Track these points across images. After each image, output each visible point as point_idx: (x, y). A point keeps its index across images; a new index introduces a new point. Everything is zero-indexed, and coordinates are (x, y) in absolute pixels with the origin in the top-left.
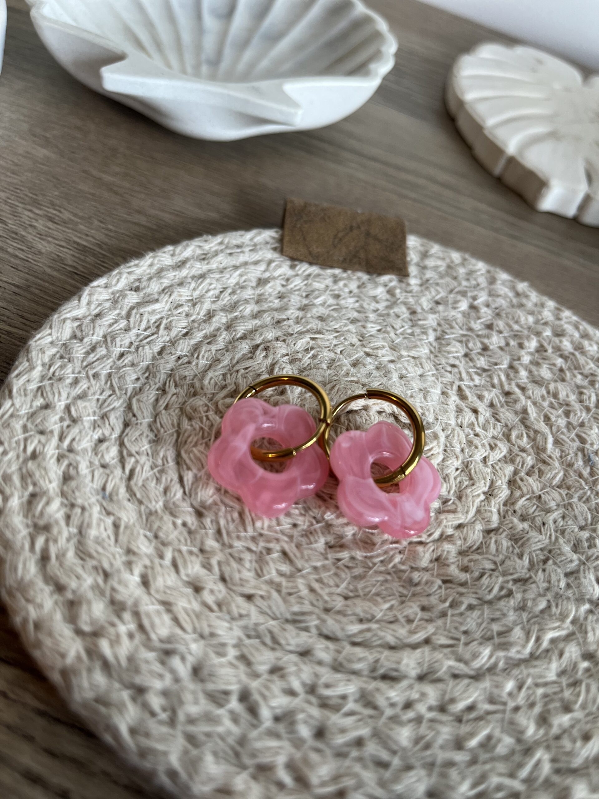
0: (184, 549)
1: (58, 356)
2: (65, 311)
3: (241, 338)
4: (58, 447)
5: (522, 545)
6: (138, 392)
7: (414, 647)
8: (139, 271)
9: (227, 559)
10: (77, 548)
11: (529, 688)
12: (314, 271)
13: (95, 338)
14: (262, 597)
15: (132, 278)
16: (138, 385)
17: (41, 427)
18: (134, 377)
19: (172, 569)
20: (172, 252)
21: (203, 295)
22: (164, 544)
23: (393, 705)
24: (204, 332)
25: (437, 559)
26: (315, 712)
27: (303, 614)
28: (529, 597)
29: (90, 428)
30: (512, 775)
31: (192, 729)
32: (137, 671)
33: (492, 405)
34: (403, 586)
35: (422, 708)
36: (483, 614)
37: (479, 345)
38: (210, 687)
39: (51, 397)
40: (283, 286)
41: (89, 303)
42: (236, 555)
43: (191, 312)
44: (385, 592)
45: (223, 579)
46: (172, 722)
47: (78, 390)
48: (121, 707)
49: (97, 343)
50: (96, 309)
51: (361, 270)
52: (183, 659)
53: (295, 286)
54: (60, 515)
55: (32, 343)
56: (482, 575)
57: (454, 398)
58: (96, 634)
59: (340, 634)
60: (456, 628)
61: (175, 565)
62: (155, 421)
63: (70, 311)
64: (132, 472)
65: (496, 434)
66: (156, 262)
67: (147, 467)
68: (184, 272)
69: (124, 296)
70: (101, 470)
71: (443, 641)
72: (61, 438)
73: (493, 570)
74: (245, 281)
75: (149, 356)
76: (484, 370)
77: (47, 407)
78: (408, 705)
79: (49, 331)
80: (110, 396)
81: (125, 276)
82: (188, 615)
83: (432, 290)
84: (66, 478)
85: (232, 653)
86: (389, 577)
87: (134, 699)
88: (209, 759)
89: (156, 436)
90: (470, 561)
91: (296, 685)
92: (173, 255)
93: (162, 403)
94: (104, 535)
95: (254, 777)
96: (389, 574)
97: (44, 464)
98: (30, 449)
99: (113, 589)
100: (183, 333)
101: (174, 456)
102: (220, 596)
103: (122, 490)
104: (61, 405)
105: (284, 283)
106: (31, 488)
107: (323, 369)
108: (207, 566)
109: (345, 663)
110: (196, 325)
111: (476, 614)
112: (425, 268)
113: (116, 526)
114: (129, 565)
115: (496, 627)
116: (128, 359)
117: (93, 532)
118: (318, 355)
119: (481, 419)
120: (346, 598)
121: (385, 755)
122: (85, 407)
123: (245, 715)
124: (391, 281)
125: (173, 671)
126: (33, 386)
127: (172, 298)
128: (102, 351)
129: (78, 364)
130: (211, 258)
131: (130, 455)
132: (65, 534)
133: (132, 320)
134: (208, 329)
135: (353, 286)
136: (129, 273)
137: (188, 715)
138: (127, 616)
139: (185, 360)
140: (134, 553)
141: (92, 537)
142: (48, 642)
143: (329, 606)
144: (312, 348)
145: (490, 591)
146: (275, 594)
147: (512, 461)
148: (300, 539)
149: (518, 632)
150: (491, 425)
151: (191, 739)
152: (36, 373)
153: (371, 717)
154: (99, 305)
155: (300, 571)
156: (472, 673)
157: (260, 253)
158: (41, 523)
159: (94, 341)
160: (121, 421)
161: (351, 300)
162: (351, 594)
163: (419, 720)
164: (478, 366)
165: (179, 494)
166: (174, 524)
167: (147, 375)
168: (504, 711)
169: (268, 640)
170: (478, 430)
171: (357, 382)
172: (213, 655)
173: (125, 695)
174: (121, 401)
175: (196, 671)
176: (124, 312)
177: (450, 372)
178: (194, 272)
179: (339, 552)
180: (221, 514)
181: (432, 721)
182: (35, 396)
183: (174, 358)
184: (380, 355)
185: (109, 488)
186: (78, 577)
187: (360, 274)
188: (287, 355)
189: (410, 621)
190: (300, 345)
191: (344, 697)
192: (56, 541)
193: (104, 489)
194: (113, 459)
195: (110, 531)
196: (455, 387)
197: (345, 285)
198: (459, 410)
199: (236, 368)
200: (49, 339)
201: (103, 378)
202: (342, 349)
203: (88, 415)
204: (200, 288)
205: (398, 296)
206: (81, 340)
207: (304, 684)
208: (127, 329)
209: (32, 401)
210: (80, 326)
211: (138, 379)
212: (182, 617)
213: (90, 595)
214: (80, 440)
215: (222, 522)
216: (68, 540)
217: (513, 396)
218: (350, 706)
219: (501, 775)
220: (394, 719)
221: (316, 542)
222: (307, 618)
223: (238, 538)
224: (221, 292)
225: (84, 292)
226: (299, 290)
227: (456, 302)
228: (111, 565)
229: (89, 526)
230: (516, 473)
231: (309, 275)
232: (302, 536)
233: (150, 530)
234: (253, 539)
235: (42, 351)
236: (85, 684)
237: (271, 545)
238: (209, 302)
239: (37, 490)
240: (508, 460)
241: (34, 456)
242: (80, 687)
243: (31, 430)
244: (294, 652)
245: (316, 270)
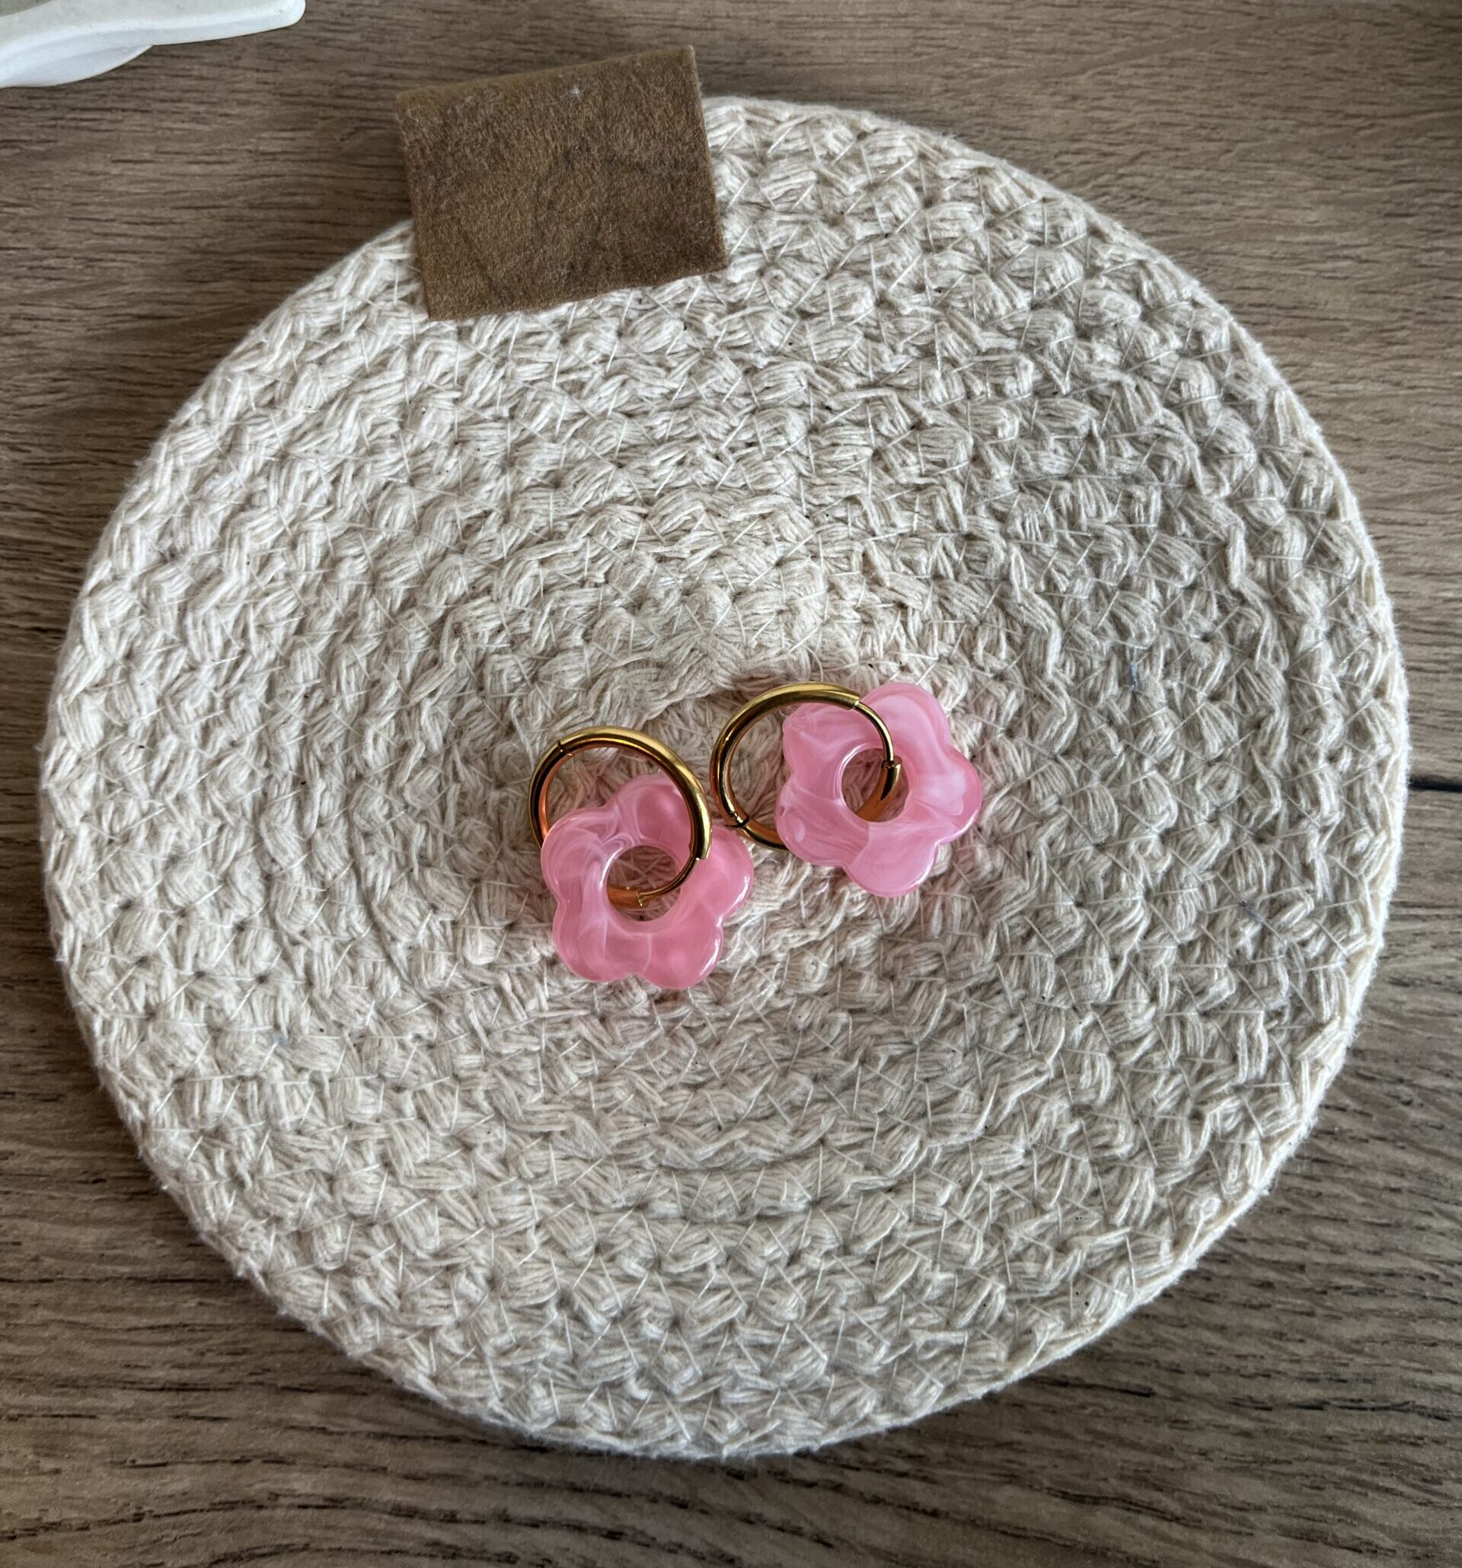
0: (429, 1087)
1: (102, 785)
2: (69, 684)
3: (404, 606)
4: (179, 981)
5: (990, 905)
6: (262, 805)
7: (802, 1157)
8: (159, 505)
9: (499, 1083)
10: (274, 1149)
11: (978, 1188)
12: (512, 329)
13: (146, 717)
14: (563, 1133)
15: (154, 529)
16: (258, 790)
17: (140, 954)
18: (243, 775)
19: (423, 1127)
20: (202, 417)
21: (302, 510)
22: (399, 1089)
23: (771, 1264)
24: (331, 616)
25: (842, 964)
26: (664, 1300)
27: (630, 1143)
28: (990, 1023)
29: (213, 916)
30: (948, 1325)
31: (505, 1363)
32: (414, 1309)
33: (937, 576)
34: (783, 1042)
35: (814, 1261)
36: (912, 1071)
37: (904, 420)
38: (517, 1304)
39: (127, 887)
40: (456, 401)
41: (102, 636)
42: (509, 1068)
43: (293, 567)
44: (755, 1063)
45: (499, 1116)
46: (480, 1358)
47: (165, 850)
48: (410, 1357)
49: (154, 722)
50: (118, 645)
51: (616, 288)
52: (470, 1275)
53: (482, 393)
54: (230, 1108)
55: (47, 784)
56: (917, 985)
57: (856, 593)
58: (346, 1271)
59: (687, 1162)
60: (867, 1110)
61: (422, 1118)
62: (310, 858)
63: (78, 680)
64: (308, 970)
65: (945, 651)
66: (181, 462)
67: (329, 955)
68: (247, 465)
69: (155, 589)
70: (261, 991)
71: (845, 1138)
72: (178, 962)
73: (934, 973)
74: (374, 427)
75: (253, 713)
76: (918, 488)
77: (127, 906)
78: (794, 1258)
79: (64, 744)
80: (221, 829)
81: (137, 534)
82: (463, 1202)
83: (787, 284)
84: (216, 1033)
85: (535, 1239)
86: (759, 1029)
87: (424, 1341)
88: (538, 1391)
89: (323, 884)
90: (896, 958)
91: (632, 1266)
92: (207, 423)
93: (311, 821)
94: (305, 1114)
95: (601, 1397)
96: (758, 1020)
97: (171, 1029)
98: (139, 1005)
99: (346, 1203)
100: (294, 626)
101: (363, 917)
102: (502, 1150)
103: (306, 1020)
104: (151, 896)
105: (457, 395)
106: (171, 1075)
107: (576, 648)
108: (469, 1105)
109: (699, 1210)
110: (311, 598)
111: (902, 1070)
112: (764, 208)
113: (316, 1083)
114: (356, 1147)
115: (930, 1095)
116: (221, 738)
117: (288, 1120)
118: (560, 609)
119: (915, 623)
120: (695, 1087)
121: (765, 1338)
122: (189, 881)
123: (571, 1327)
124: (690, 290)
125: (461, 1296)
126: (91, 875)
127: (246, 550)
128: (170, 744)
129: (141, 789)
130: (287, 396)
131: (295, 943)
132: (249, 1136)
133: (193, 644)
134: (336, 604)
135: (606, 341)
136: (144, 519)
137: (496, 1348)
138: (378, 1234)
139: (317, 699)
140: (359, 1127)
141: (288, 1127)
142: (289, 1297)
143: (666, 1115)
144: (547, 590)
145: (925, 1024)
146: (582, 1123)
147: (978, 708)
148: (605, 1004)
149: (967, 1097)
150: (936, 630)
151: (508, 1373)
152: (84, 850)
153: (741, 1288)
154: (122, 633)
155: (615, 1064)
156: (890, 1184)
157: (383, 332)
158: (210, 1126)
159: (147, 723)
160: (256, 876)
161: (609, 388)
162: (700, 1079)
163: (811, 1275)
164: (904, 480)
165: (395, 988)
166: (403, 1046)
167: (264, 758)
168: (938, 1234)
169: (585, 1202)
170: (906, 657)
171: (644, 663)
172: (509, 1256)
173: (411, 1341)
174: (242, 837)
175: (492, 1282)
176: (171, 632)
177: (844, 521)
178: (264, 455)
179: (674, 1009)
180: (469, 1005)
181: (832, 1272)
182: (103, 896)
183: (297, 700)
184: (686, 553)
185: (283, 1021)
186: (293, 1200)
187: (615, 297)
188: (500, 629)
189: (794, 1109)
190: (520, 593)
191: (703, 1268)
192: (240, 1153)
193: (277, 1027)
194: (271, 960)
195: (311, 1102)
196: (856, 560)
197: (589, 347)
198: (868, 621)
199: (414, 700)
200: (71, 759)
201: (193, 799)
202: (606, 568)
203: (201, 894)
204: (290, 494)
205: (711, 331)
206: (125, 728)
207: (644, 1262)
208: (193, 668)
209: (103, 906)
210: (109, 700)
211: (252, 774)
212: (453, 1204)
213: (318, 1219)
214: (207, 954)
215: (474, 1019)
216: (258, 1141)
217: (980, 547)
218: (715, 1277)
219: (932, 1329)
220: (776, 1283)
221: (632, 1004)
222: (637, 1150)
223: (506, 1037)
224: (335, 482)
225: (80, 614)
226: (490, 404)
227: (845, 304)
228: (332, 1162)
229: (278, 1114)
230: (986, 733)
231: (506, 342)
232: (607, 999)
233: (370, 1070)
234: (531, 1029)
235: (69, 792)
236: (357, 1339)
237: (561, 1034)
238: (319, 525)
239: (181, 1073)
240: (971, 707)
241: (152, 1012)
242: (352, 1343)
243: (128, 967)
244: (624, 1209)
245: (516, 324)
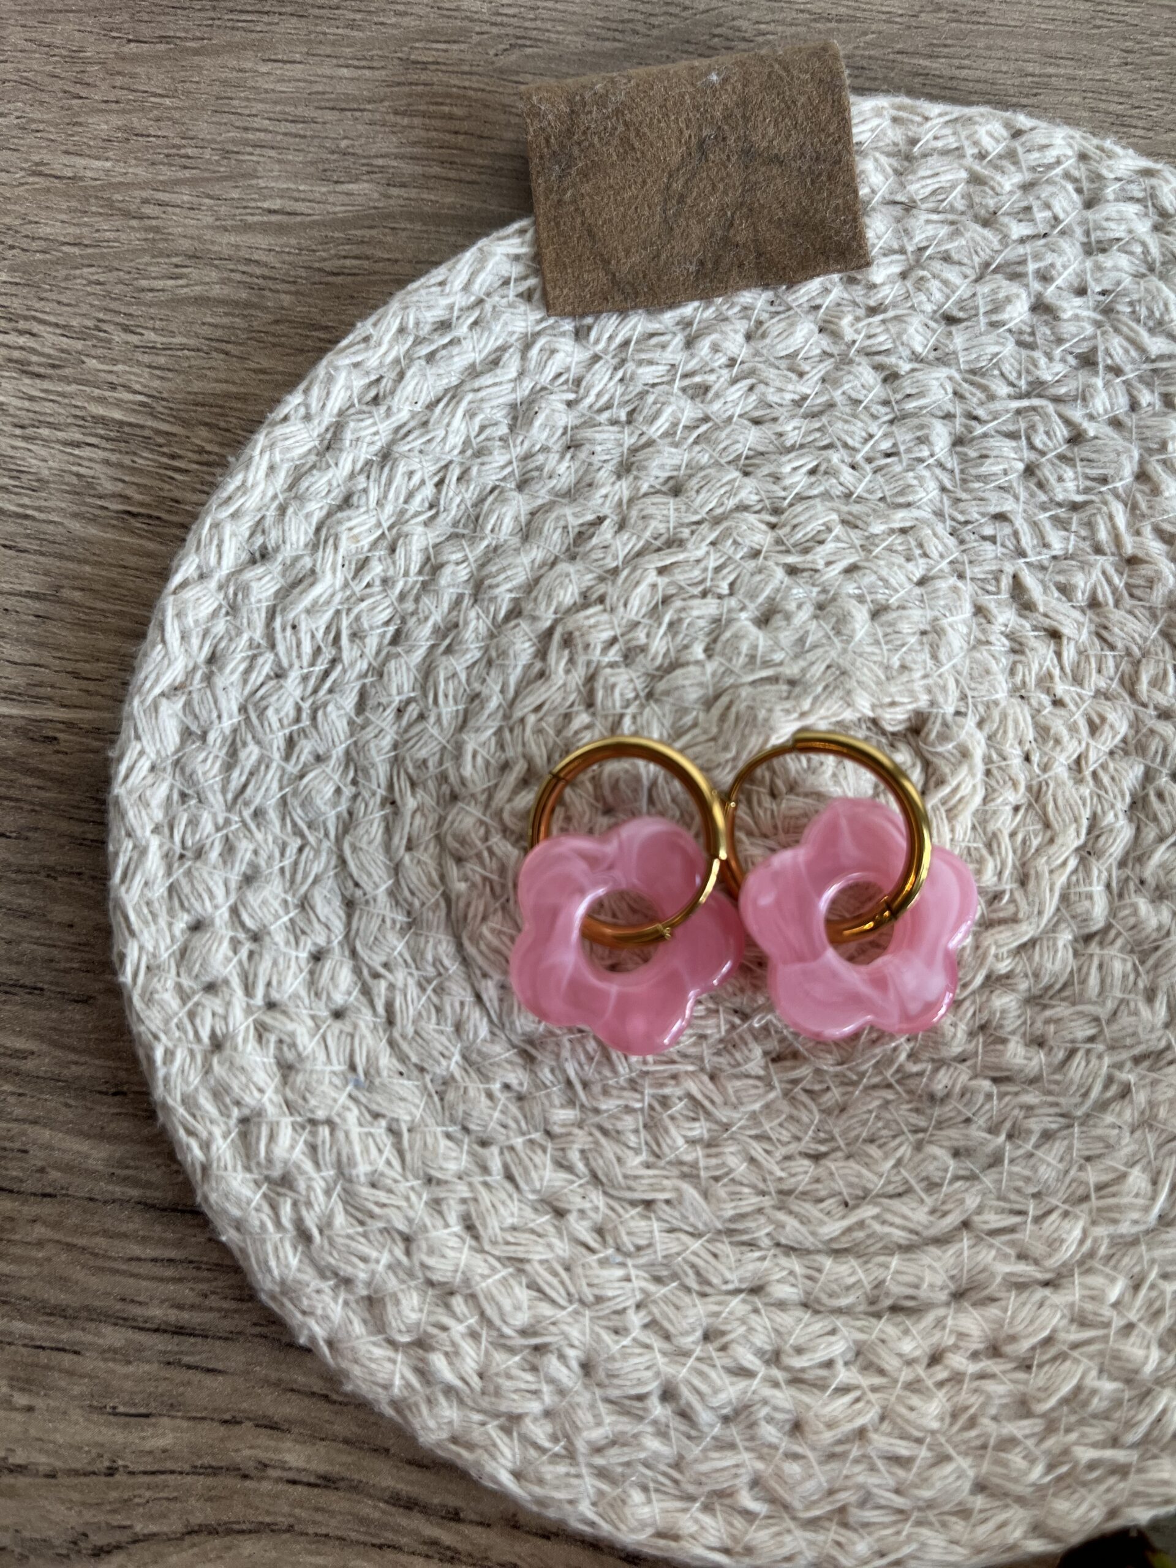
0: (518, 1142)
1: (176, 796)
2: (148, 684)
3: (507, 618)
4: (249, 1010)
5: (1156, 966)
6: (348, 823)
7: (941, 1241)
8: (251, 502)
9: (597, 1143)
10: (345, 1202)
11: (1153, 1287)
12: (634, 328)
13: (227, 724)
14: (668, 1202)
15: (245, 526)
16: (343, 807)
17: (207, 979)
18: (329, 790)
19: (509, 1186)
20: (302, 411)
21: (402, 512)
22: (484, 1143)
23: (910, 1363)
24: (430, 623)
25: (983, 1028)
26: (784, 1398)
27: (742, 1216)
28: (1161, 1098)
29: (287, 943)
30: (1114, 1442)
31: (599, 1461)
32: (497, 1393)
33: (1094, 603)
34: (917, 1110)
35: (958, 1361)
36: (1070, 1148)
37: (1061, 432)
38: (614, 1393)
39: (197, 905)
40: (570, 404)
41: (184, 637)
42: (608, 1126)
43: (391, 573)
44: (885, 1132)
45: (595, 1179)
46: (571, 1455)
47: (240, 868)
48: (491, 1449)
49: (235, 731)
50: (201, 647)
51: (747, 287)
52: (562, 1357)
53: (599, 395)
54: (299, 1154)
55: (118, 790)
56: (1071, 1053)
57: (1006, 617)
58: (422, 1344)
59: (809, 1242)
60: (1018, 1190)
61: (510, 1177)
62: (397, 883)
63: (157, 681)
64: (389, 1007)
65: (1102, 684)
66: (278, 457)
67: (413, 990)
68: (346, 463)
69: (245, 589)
70: (337, 1026)
71: (995, 1220)
72: (249, 990)
73: (1092, 1039)
74: (483, 428)
75: (342, 726)
76: (1075, 507)
77: (197, 927)
78: (935, 1359)
79: (139, 747)
80: (301, 850)
81: (228, 529)
82: (555, 1274)
83: (934, 285)
84: (286, 1069)
85: (636, 1320)
86: (890, 1095)
87: (507, 1430)
88: (637, 1496)
89: (409, 914)
90: (1047, 1022)
91: (749, 1360)
92: (307, 418)
93: (399, 841)
94: (381, 1165)
95: (707, 1508)
96: (889, 1086)
97: (238, 1061)
98: (205, 1035)
99: (423, 1266)
100: (389, 636)
101: (452, 949)
102: (598, 1218)
103: (386, 1060)
104: (222, 916)
105: (571, 396)
106: (236, 1112)
107: (697, 662)
108: (563, 1165)
109: (824, 1298)
110: (409, 606)
111: (1059, 1147)
112: (909, 207)
113: (394, 1132)
114: (436, 1204)
115: (1093, 1176)
116: (306, 749)
117: (362, 1169)
118: (680, 620)
119: (1069, 653)
120: (816, 1158)
121: (903, 1449)
122: (264, 902)
123: (676, 1423)
124: (826, 291)
125: (551, 1381)
126: (159, 890)
127: (342, 551)
128: (250, 754)
129: (216, 800)
130: (393, 392)
131: (376, 976)
132: (319, 1186)
133: (281, 648)
134: (436, 611)
135: (734, 343)
136: (235, 516)
137: (589, 1442)
138: (458, 1303)
139: (413, 710)
140: (439, 1182)
141: (362, 1179)
142: (356, 1371)
143: (785, 1187)
144: (666, 600)
145: (1086, 1095)
146: (690, 1191)
147: (1141, 749)
148: (716, 1059)
149: (1138, 1179)
150: (1093, 660)
151: (602, 1473)
152: (154, 862)
153: (874, 1389)
154: (206, 633)
155: (726, 1127)
156: (1048, 1276)
157: (497, 328)
158: (276, 1173)
159: (227, 732)
160: (337, 902)
161: (735, 392)
162: (823, 1149)
163: (957, 1378)
164: (1060, 497)
165: (484, 1031)
166: (490, 1095)
167: (351, 774)
168: (1105, 1338)
169: (692, 1282)
170: (1061, 688)
171: (774, 680)
172: (607, 1338)
173: (492, 1429)
174: (324, 858)
175: (587, 1368)
176: (258, 634)
177: (992, 539)
178: (366, 452)
179: (794, 1068)
180: (566, 1053)
181: (979, 1376)
182: (171, 912)
183: (390, 713)
184: (820, 564)
185: (360, 1063)
186: (364, 1259)
187: (746, 297)
188: (614, 640)
189: (932, 1186)
190: (637, 603)
191: (829, 1364)
192: (309, 1204)
193: (353, 1068)
194: (349, 994)
195: (389, 1152)
196: (1006, 582)
197: (716, 348)
198: (1018, 648)
199: (518, 714)
200: (145, 764)
201: (273, 815)
202: (732, 578)
203: (277, 917)
204: (391, 495)
205: (849, 334)
206: (204, 737)
207: (760, 1353)
208: (279, 674)
209: (170, 925)
210: (188, 704)
211: (338, 791)
212: (544, 1277)
213: (392, 1283)
214: (280, 983)
215: (571, 1069)
216: (328, 1193)
217: (1145, 570)
218: (843, 1375)
219: (1095, 1445)
220: (914, 1386)
221: (747, 1060)
222: (750, 1224)
223: (606, 1092)
224: (439, 484)
225: (163, 612)
226: (608, 407)
227: (997, 307)
228: (410, 1221)
229: (352, 1162)
230: (1148, 776)
231: (626, 343)
232: (718, 1053)
233: (453, 1121)
234: (633, 1085)
235: (143, 801)
236: (432, 1424)
237: (667, 1091)
238: (420, 529)
239: (246, 1112)
240: (1131, 748)
241: (217, 1044)
242: (425, 1428)
243: (194, 993)
244: (737, 1292)
245: (637, 324)
